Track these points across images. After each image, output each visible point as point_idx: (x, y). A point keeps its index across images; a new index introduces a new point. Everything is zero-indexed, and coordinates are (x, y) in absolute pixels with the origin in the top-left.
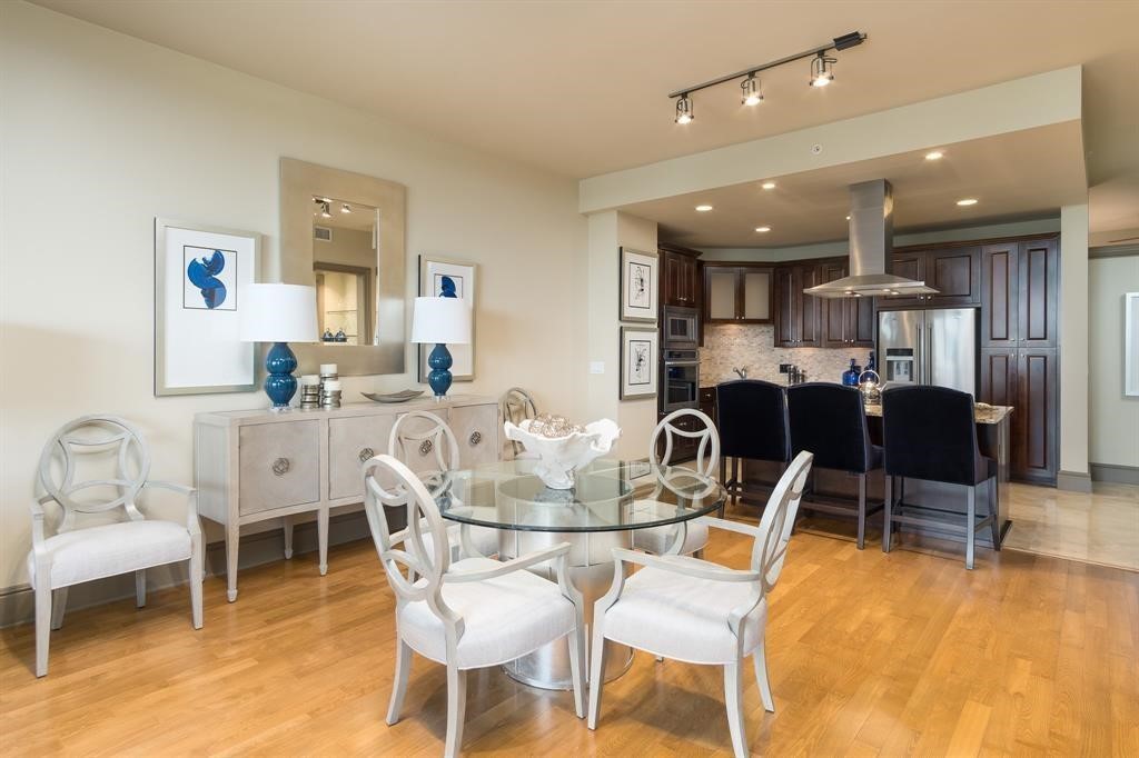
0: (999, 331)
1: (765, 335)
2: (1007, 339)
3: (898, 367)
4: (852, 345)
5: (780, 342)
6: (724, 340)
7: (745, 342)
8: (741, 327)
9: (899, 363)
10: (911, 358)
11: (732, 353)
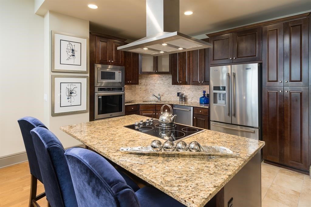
0: (273, 76)
1: (169, 79)
2: (277, 81)
3: (220, 97)
4: (202, 84)
5: (175, 83)
6: (152, 82)
7: (162, 82)
8: (160, 76)
9: (220, 94)
10: (224, 92)
11: (156, 87)
